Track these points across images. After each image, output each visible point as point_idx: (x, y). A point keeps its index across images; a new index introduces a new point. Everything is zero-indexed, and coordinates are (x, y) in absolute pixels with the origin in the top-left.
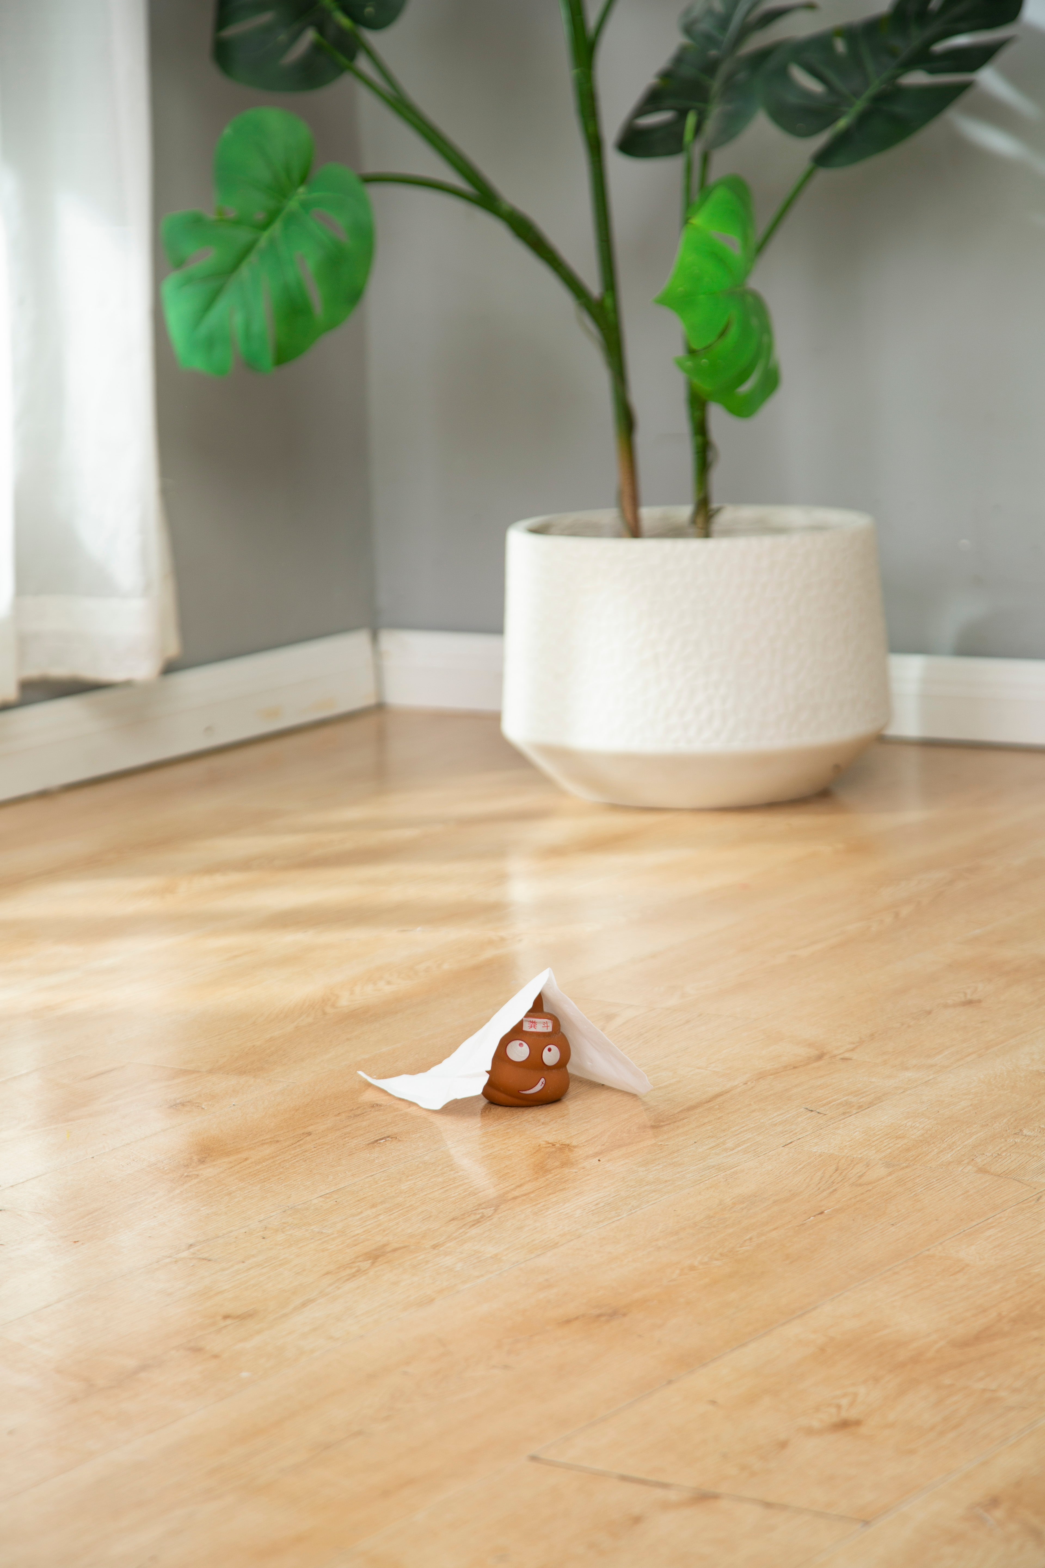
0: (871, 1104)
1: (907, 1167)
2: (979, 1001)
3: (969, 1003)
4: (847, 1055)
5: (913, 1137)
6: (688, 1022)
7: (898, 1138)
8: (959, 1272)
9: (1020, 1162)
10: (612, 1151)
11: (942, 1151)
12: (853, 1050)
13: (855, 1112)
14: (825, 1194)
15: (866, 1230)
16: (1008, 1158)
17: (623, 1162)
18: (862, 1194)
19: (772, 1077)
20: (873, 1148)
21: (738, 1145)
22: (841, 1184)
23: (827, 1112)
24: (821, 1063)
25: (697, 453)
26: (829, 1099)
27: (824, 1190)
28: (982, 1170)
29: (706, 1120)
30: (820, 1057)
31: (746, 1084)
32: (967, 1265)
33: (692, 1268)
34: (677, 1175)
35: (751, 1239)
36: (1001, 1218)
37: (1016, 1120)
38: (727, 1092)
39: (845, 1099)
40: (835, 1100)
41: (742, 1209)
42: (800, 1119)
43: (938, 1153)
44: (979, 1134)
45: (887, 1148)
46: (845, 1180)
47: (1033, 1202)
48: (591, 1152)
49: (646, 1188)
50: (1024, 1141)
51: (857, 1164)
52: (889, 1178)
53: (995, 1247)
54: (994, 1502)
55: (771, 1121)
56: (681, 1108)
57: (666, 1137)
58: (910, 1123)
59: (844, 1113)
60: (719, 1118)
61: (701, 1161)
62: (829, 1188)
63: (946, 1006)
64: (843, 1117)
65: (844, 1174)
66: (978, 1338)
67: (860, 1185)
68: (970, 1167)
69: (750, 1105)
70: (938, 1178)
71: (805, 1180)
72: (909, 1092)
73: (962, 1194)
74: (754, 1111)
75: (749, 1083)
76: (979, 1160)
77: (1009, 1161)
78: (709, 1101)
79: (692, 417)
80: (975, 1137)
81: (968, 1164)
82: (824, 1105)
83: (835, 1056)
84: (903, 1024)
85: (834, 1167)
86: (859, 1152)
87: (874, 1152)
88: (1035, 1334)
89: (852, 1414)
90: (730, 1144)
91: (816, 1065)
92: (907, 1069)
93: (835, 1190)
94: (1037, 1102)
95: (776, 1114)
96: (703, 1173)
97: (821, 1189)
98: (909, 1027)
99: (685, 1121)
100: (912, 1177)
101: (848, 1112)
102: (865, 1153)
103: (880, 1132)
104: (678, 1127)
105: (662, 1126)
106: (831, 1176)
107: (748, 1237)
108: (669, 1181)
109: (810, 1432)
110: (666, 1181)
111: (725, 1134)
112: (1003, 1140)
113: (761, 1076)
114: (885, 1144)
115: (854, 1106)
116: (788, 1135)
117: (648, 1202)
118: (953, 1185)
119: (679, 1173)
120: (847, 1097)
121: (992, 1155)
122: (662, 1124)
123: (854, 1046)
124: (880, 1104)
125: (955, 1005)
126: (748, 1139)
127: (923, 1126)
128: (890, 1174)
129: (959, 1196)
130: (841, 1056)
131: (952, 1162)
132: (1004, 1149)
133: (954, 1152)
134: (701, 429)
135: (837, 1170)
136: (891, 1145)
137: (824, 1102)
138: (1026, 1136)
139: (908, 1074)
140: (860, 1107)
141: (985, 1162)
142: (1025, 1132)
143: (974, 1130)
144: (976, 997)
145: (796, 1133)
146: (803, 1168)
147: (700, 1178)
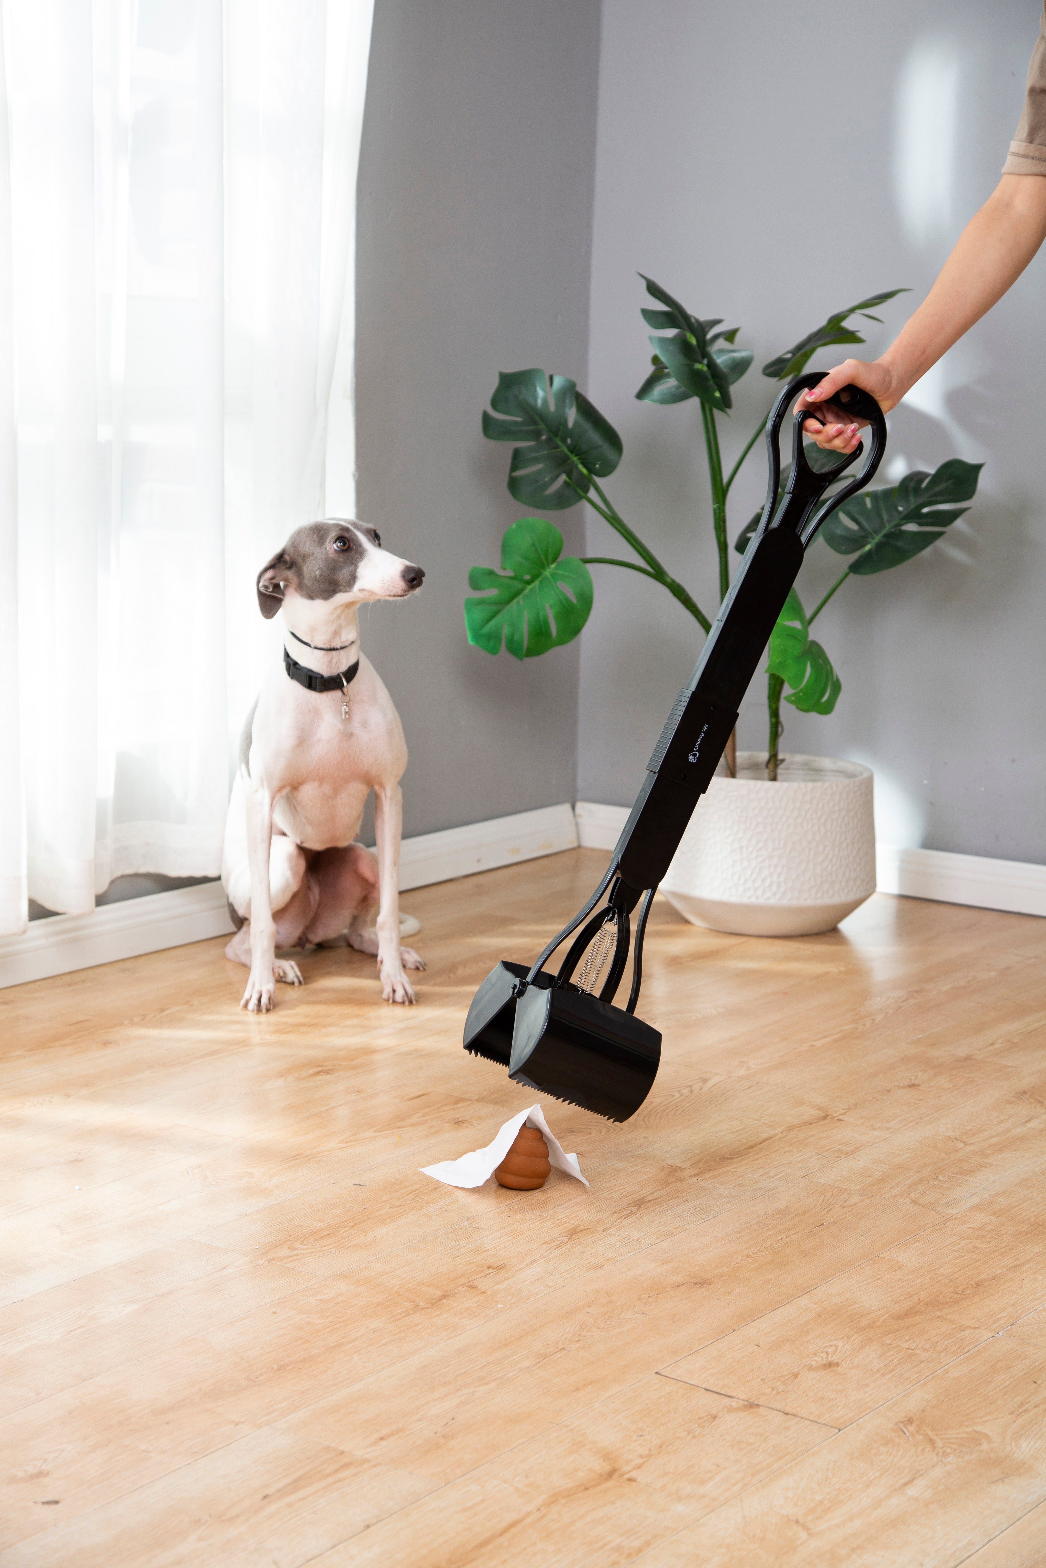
0: (853, 1152)
1: (872, 1197)
2: (918, 1085)
3: (912, 1086)
4: (841, 1117)
5: (876, 1176)
6: (750, 1087)
7: (867, 1176)
8: (897, 1270)
9: (936, 1198)
10: (705, 1173)
11: (892, 1187)
12: (844, 1114)
13: (844, 1156)
14: (825, 1212)
15: (847, 1238)
16: (929, 1195)
17: (711, 1182)
18: (846, 1213)
19: (797, 1129)
20: (853, 1182)
21: (776, 1175)
22: (834, 1205)
23: (828, 1156)
24: (825, 1122)
25: (771, 728)
26: (830, 1147)
27: (824, 1209)
28: (914, 1202)
29: (759, 1156)
30: (825, 1117)
31: (782, 1133)
32: (903, 1265)
33: (748, 1256)
34: (741, 1193)
35: (782, 1239)
36: (923, 1235)
37: (935, 1169)
38: (771, 1138)
39: (838, 1147)
40: (833, 1148)
41: (778, 1218)
42: (812, 1160)
43: (890, 1189)
44: (914, 1177)
45: (861, 1182)
46: (836, 1203)
47: (942, 1226)
48: (693, 1173)
49: (724, 1200)
50: (939, 1183)
51: (844, 1192)
52: (861, 1204)
53: (919, 1255)
54: (910, 1421)
55: (796, 1159)
56: (745, 1147)
57: (735, 1166)
58: (874, 1167)
59: (838, 1157)
60: (767, 1155)
61: (755, 1184)
62: (827, 1208)
63: (899, 1087)
64: (837, 1160)
65: (836, 1199)
66: (907, 1314)
67: (845, 1207)
68: (907, 1199)
69: (784, 1147)
70: (890, 1205)
71: (814, 1201)
72: (875, 1145)
73: (903, 1217)
74: (786, 1152)
75: (784, 1133)
76: (912, 1195)
77: (930, 1197)
78: (761, 1144)
79: (770, 707)
80: (911, 1179)
81: (907, 1197)
82: (827, 1151)
83: (834, 1117)
84: (874, 1098)
85: (830, 1194)
86: (845, 1184)
87: (854, 1185)
88: (938, 1313)
89: (834, 1359)
90: (772, 1174)
91: (823, 1122)
92: (874, 1129)
93: (830, 1210)
94: (948, 1158)
95: (799, 1155)
96: (756, 1192)
97: (823, 1208)
98: (877, 1100)
99: (747, 1156)
100: (875, 1204)
101: (840, 1157)
102: (849, 1185)
103: (858, 1172)
104: (743, 1160)
105: (733, 1159)
106: (828, 1200)
107: (780, 1238)
108: (737, 1196)
109: (811, 1368)
110: (735, 1196)
111: (769, 1166)
112: (927, 1182)
113: (791, 1128)
114: (861, 1180)
115: (843, 1153)
116: (805, 1170)
117: (725, 1210)
118: (897, 1211)
119: (742, 1191)
120: (839, 1147)
121: (920, 1192)
122: (734, 1157)
123: (845, 1111)
124: (858, 1153)
125: (904, 1087)
126: (782, 1171)
127: (882, 1169)
128: (862, 1201)
129: (900, 1219)
130: (837, 1118)
131: (897, 1195)
132: (927, 1188)
133: (899, 1188)
134: (775, 714)
135: (832, 1196)
136: (863, 1181)
137: (826, 1149)
138: (940, 1180)
139: (875, 1133)
140: (847, 1154)
141: (917, 1196)
142: (940, 1178)
143: (911, 1174)
144: (916, 1082)
145: (809, 1169)
146: (813, 1193)
147: (754, 1196)
